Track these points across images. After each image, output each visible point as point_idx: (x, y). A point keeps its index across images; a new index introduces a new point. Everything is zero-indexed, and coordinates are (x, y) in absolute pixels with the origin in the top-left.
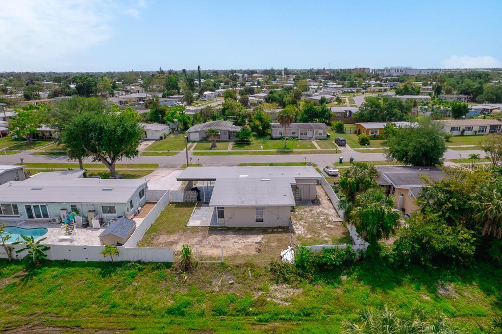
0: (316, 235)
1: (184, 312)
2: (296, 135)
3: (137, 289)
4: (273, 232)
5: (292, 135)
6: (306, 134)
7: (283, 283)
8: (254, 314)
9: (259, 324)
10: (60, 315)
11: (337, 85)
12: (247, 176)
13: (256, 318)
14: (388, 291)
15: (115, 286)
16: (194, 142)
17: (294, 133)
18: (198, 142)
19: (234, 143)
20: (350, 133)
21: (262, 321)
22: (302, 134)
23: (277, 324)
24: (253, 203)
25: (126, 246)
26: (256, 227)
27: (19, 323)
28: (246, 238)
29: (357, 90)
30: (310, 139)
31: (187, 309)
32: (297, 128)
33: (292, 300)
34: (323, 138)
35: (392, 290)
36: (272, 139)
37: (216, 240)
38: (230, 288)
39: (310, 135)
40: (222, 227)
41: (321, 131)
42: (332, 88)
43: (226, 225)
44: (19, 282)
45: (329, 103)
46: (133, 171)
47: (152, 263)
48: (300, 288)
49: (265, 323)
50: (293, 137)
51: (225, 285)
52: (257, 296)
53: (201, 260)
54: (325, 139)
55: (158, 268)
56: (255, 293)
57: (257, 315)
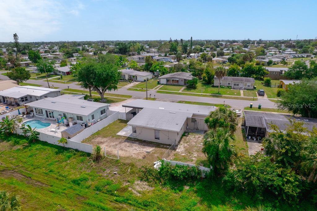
0: (189, 155)
1: (80, 183)
2: (230, 85)
3: (67, 165)
4: (163, 148)
5: (228, 85)
6: (238, 85)
7: (145, 181)
8: (115, 196)
9: (114, 203)
10: (27, 170)
11: (293, 51)
12: (164, 108)
13: (115, 198)
14: (212, 206)
15: (59, 161)
16: (162, 84)
17: (229, 84)
18: (165, 85)
19: (186, 87)
20: (275, 87)
21: (117, 201)
22: (235, 85)
23: (125, 206)
24: (153, 126)
25: (71, 140)
26: (155, 142)
27: (10, 169)
28: (143, 148)
29: (307, 55)
30: (240, 89)
31: (82, 182)
32: (232, 80)
33: (143, 193)
34: (250, 89)
35: (215, 206)
36: (213, 86)
37: (126, 146)
38: (112, 176)
39: (241, 85)
40: (135, 139)
41: (249, 84)
42: (287, 54)
43: (137, 138)
44: (21, 149)
45: (276, 64)
46: (115, 99)
47: (82, 152)
48: (154, 187)
49: (118, 203)
50: (228, 87)
51: (111, 173)
52: (125, 184)
53: (108, 156)
54: (251, 90)
55: (83, 155)
56: (125, 183)
57: (117, 196)
